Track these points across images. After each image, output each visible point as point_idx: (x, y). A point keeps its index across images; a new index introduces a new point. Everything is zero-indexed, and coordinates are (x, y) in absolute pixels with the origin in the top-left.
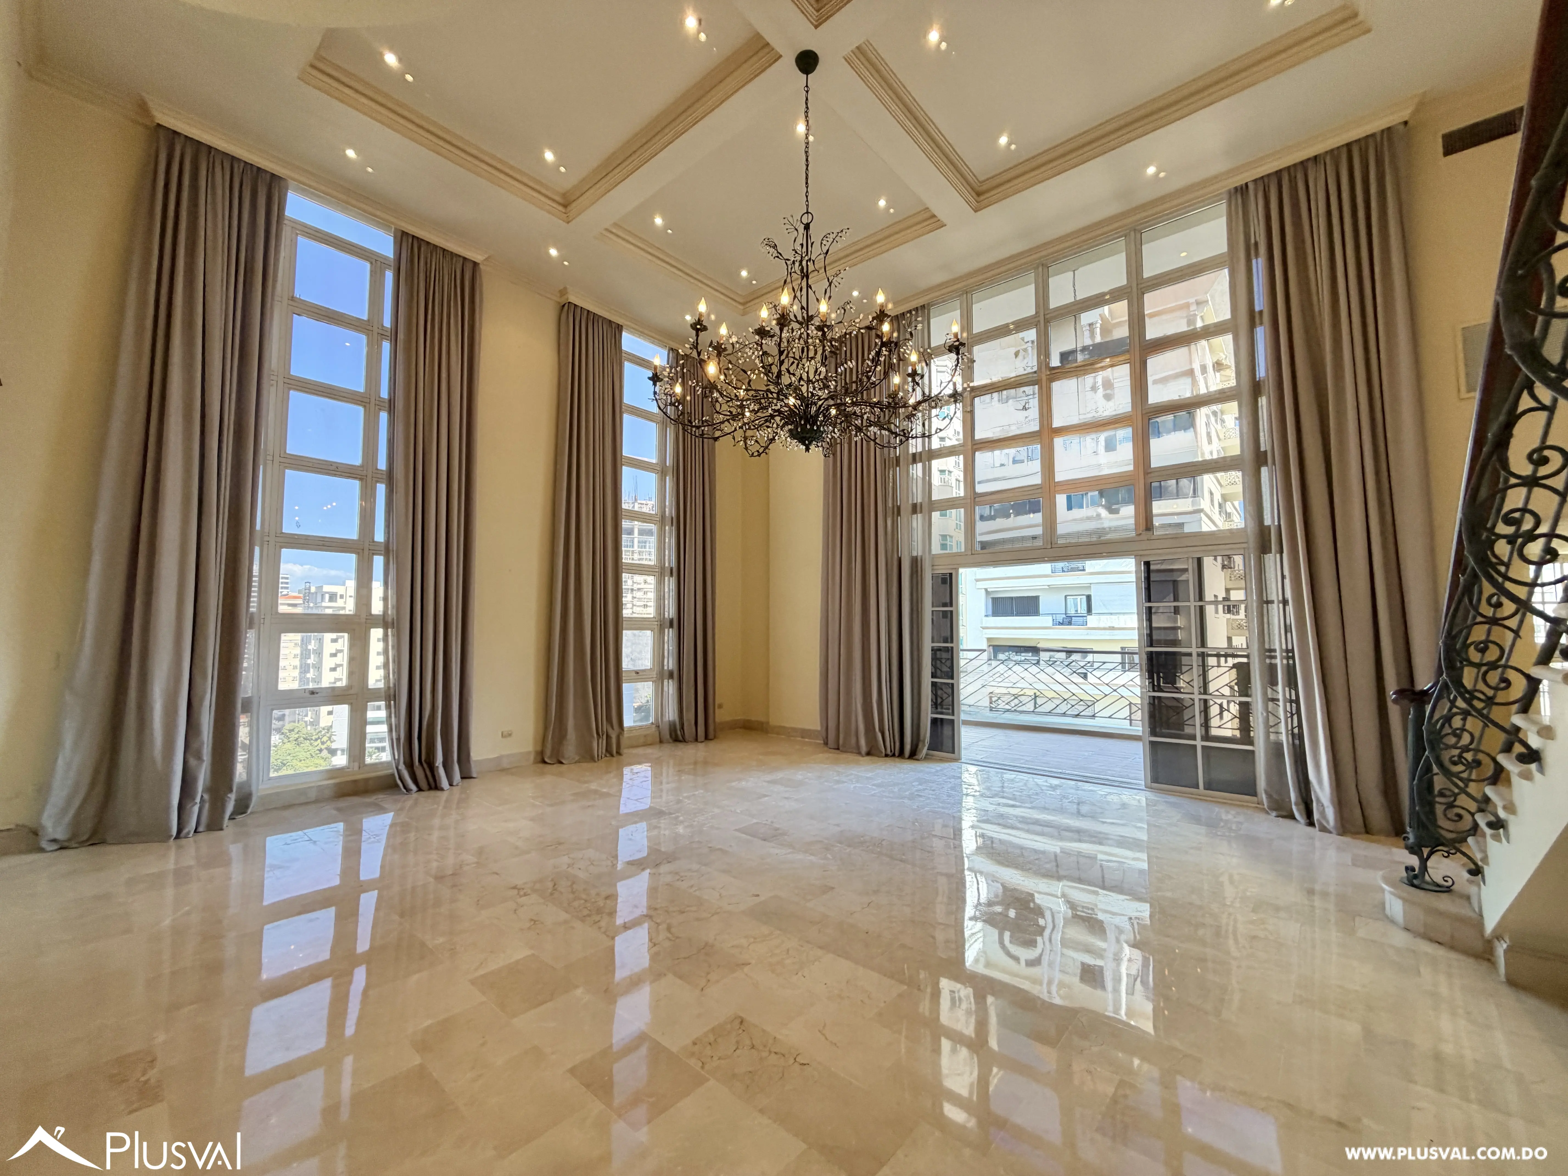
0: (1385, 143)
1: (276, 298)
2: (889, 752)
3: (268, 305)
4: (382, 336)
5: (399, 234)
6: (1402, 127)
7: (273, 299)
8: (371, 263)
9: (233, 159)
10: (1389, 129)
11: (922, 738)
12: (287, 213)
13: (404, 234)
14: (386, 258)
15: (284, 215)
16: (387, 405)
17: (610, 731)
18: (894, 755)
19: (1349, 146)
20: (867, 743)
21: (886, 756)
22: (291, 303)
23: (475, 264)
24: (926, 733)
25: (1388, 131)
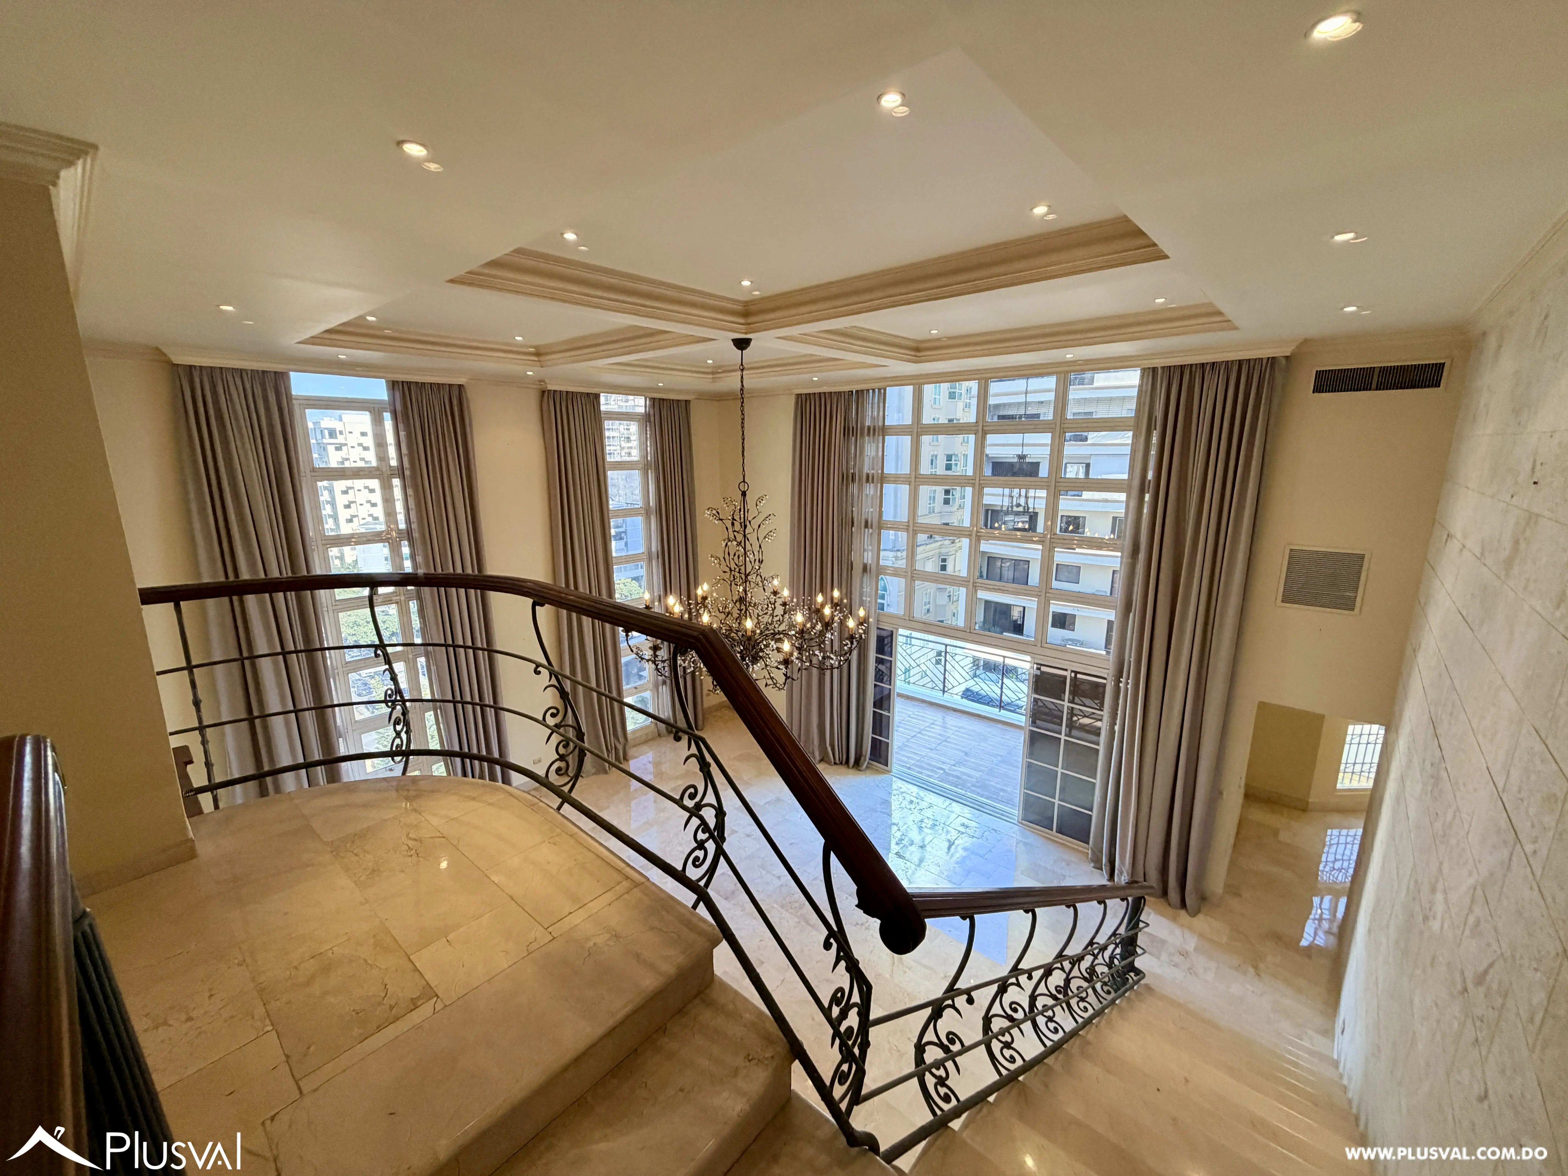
0: (1268, 370)
1: (302, 474)
2: (837, 761)
3: (297, 483)
4: (392, 476)
5: (391, 383)
6: (1283, 361)
7: (299, 475)
8: (370, 412)
9: (241, 372)
10: (1273, 358)
11: (864, 753)
12: (294, 393)
13: (393, 382)
14: (381, 402)
15: (291, 394)
16: (406, 535)
17: (618, 745)
18: (841, 763)
19: (1240, 362)
20: (820, 754)
21: (835, 763)
22: (313, 474)
23: (460, 386)
24: (867, 752)
25: (1273, 360)
